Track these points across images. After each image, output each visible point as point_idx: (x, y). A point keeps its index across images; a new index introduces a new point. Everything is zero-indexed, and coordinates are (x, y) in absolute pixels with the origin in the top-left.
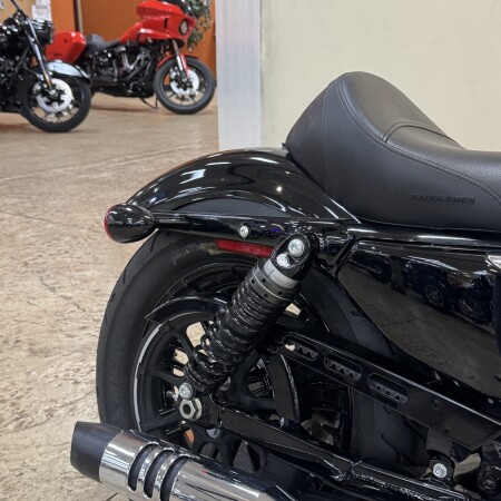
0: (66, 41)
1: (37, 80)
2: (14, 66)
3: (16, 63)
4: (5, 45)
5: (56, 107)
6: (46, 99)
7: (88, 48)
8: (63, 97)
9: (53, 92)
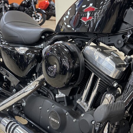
0: (44, 3)
1: (33, 13)
2: (28, 10)
3: (29, 9)
4: (26, 5)
5: (37, 20)
6: (35, 18)
7: (50, 5)
8: (39, 18)
9: (37, 16)
